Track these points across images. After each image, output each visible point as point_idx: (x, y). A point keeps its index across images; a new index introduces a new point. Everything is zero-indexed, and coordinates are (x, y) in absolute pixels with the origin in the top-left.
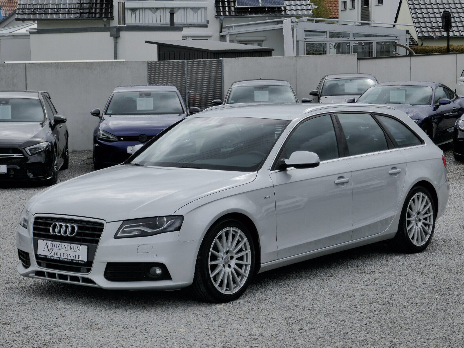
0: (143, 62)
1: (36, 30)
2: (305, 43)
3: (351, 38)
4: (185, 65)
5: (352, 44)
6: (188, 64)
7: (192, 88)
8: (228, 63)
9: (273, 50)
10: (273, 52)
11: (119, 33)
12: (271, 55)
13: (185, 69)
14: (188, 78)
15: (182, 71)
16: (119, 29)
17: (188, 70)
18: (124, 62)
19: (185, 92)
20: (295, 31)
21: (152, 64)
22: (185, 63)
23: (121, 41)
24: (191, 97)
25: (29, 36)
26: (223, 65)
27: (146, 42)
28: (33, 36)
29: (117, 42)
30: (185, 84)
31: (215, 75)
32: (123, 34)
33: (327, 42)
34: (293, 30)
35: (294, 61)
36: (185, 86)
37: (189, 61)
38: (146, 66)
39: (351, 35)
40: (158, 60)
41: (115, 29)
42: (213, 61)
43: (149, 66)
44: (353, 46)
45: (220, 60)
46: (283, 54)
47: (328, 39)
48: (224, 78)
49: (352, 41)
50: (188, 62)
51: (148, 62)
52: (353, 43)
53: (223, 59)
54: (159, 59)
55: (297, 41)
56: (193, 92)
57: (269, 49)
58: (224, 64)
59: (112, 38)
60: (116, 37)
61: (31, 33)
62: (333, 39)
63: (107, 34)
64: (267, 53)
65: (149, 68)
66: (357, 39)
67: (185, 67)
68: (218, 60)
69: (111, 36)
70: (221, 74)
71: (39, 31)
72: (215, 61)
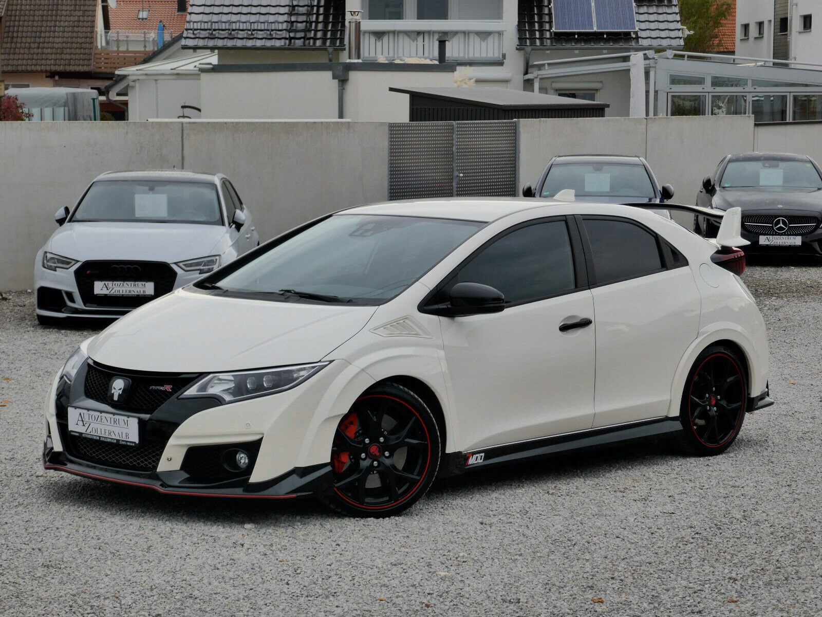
0: (382, 124)
1: (211, 66)
2: (670, 95)
3: (749, 88)
4: (453, 129)
5: (750, 98)
6: (458, 127)
7: (464, 170)
8: (528, 127)
9: (608, 106)
10: (606, 109)
11: (348, 74)
12: (603, 116)
13: (452, 136)
14: (457, 152)
15: (449, 140)
16: (349, 67)
17: (458, 138)
18: (349, 122)
19: (452, 175)
20: (652, 74)
21: (396, 127)
22: (453, 125)
23: (350, 87)
24: (461, 184)
25: (199, 75)
26: (519, 131)
27: (391, 89)
28: (204, 76)
29: (344, 89)
30: (453, 161)
31: (505, 147)
32: (354, 76)
33: (707, 94)
34: (647, 74)
35: (644, 127)
36: (452, 165)
37: (460, 124)
38: (386, 131)
39: (750, 83)
40: (410, 121)
41: (342, 68)
42: (501, 123)
43: (391, 130)
44: (753, 101)
45: (513, 123)
46: (627, 114)
47: (710, 89)
48: (519, 152)
49: (751, 93)
50: (458, 124)
51: (389, 123)
52: (753, 97)
53: (519, 121)
54: (412, 118)
55: (656, 92)
56: (466, 177)
57: (601, 105)
58: (521, 130)
59: (336, 81)
60: (343, 81)
61: (202, 71)
62: (718, 89)
63: (328, 75)
64: (598, 111)
65: (391, 134)
66: (759, 89)
67: (453, 133)
68: (511, 123)
69: (334, 78)
70: (515, 147)
71: (215, 69)
72: (505, 123)
